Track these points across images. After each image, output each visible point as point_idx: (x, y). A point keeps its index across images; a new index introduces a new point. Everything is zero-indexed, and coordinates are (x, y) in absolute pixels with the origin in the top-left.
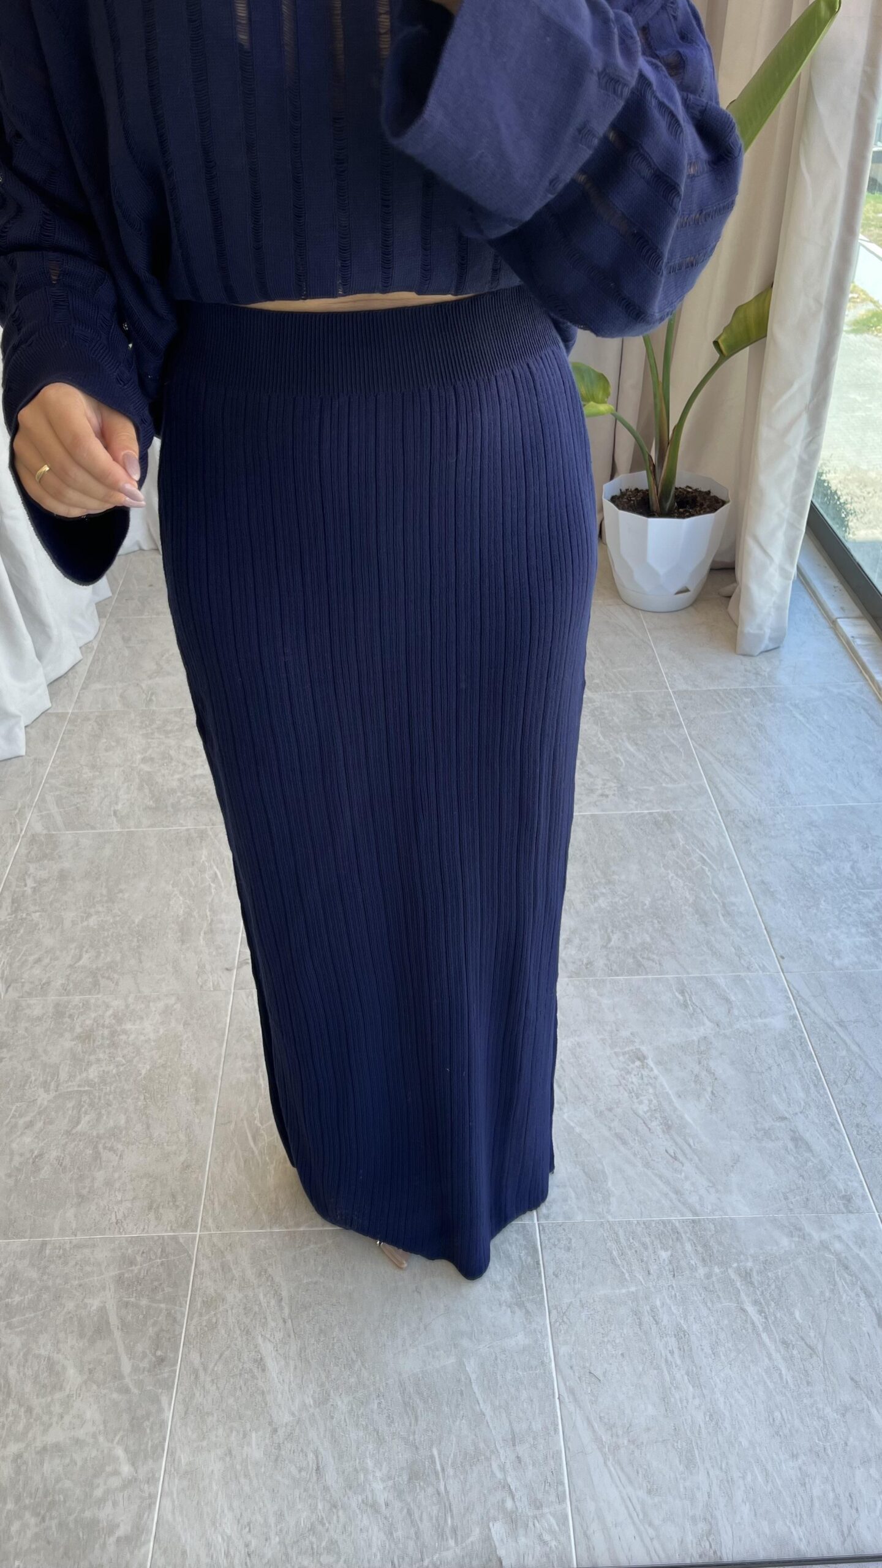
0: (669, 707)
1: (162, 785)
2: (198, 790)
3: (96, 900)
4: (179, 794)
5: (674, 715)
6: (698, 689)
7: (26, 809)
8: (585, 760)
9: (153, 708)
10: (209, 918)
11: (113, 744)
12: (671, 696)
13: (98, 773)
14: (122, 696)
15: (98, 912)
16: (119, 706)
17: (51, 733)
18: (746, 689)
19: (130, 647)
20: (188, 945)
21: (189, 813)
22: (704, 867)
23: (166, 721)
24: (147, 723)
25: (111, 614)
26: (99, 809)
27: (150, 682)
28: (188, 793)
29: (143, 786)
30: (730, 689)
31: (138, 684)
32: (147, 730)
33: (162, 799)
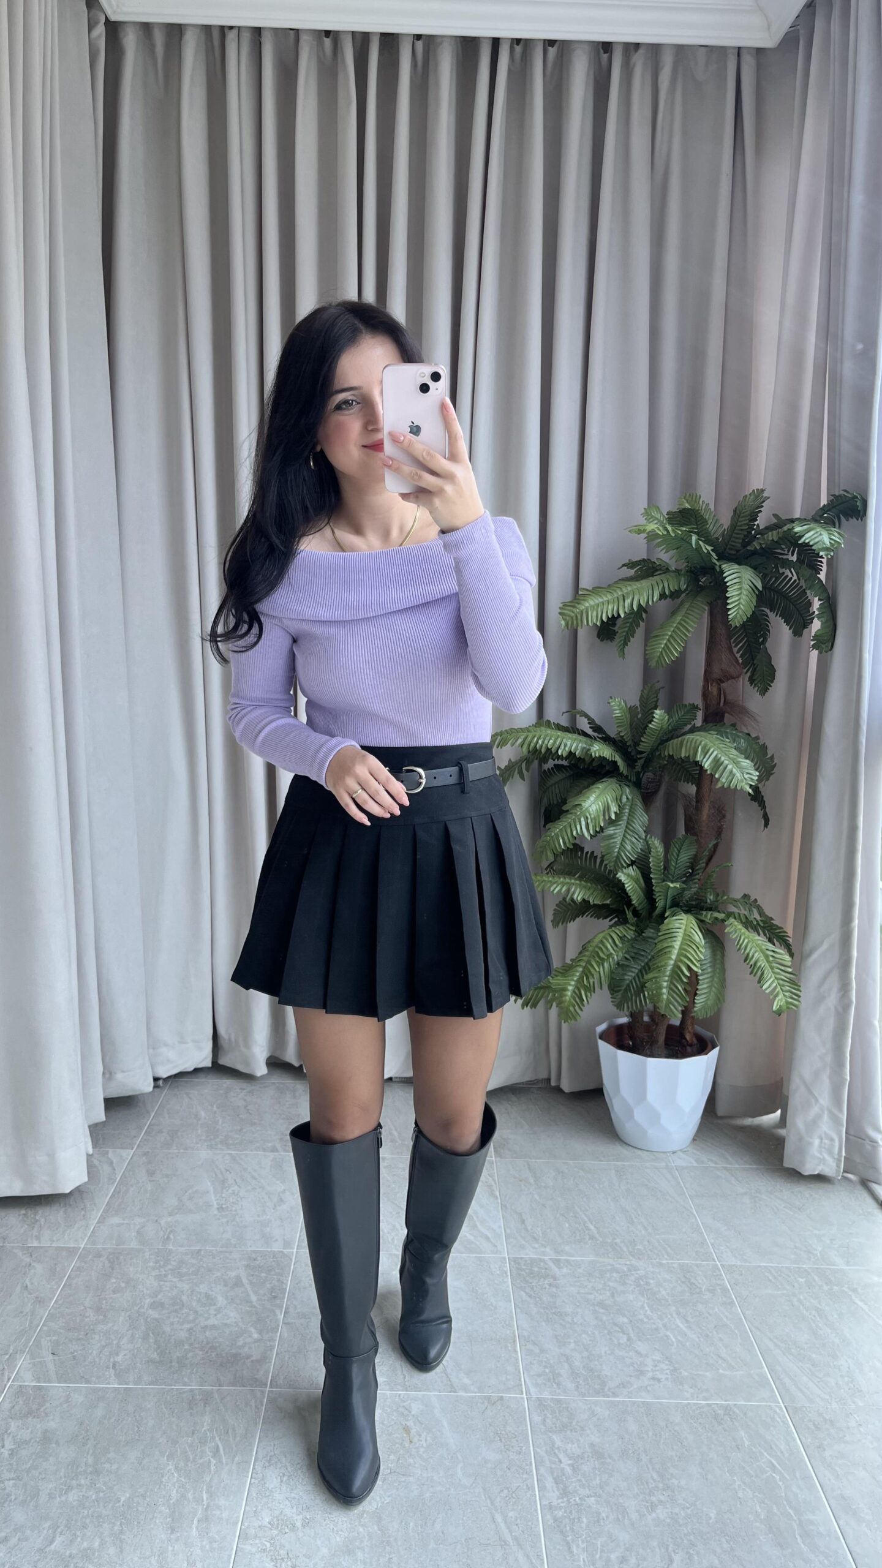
0: (719, 1282)
1: (170, 1336)
2: (208, 1343)
3: (80, 1469)
4: (186, 1347)
5: (725, 1291)
6: (747, 1264)
7: (18, 1356)
8: (632, 1335)
9: (171, 1247)
10: (205, 1503)
11: (123, 1285)
12: (720, 1271)
13: (101, 1317)
14: (138, 1233)
15: (79, 1485)
17: (58, 1269)
18: (798, 1268)
19: (153, 1181)
20: (179, 1535)
21: (194, 1371)
22: (774, 1475)
23: (181, 1263)
24: (162, 1263)
25: (138, 1146)
26: (97, 1360)
27: (169, 1219)
28: (197, 1346)
29: (149, 1334)
30: (782, 1267)
31: (157, 1221)
32: (160, 1272)
33: (167, 1352)
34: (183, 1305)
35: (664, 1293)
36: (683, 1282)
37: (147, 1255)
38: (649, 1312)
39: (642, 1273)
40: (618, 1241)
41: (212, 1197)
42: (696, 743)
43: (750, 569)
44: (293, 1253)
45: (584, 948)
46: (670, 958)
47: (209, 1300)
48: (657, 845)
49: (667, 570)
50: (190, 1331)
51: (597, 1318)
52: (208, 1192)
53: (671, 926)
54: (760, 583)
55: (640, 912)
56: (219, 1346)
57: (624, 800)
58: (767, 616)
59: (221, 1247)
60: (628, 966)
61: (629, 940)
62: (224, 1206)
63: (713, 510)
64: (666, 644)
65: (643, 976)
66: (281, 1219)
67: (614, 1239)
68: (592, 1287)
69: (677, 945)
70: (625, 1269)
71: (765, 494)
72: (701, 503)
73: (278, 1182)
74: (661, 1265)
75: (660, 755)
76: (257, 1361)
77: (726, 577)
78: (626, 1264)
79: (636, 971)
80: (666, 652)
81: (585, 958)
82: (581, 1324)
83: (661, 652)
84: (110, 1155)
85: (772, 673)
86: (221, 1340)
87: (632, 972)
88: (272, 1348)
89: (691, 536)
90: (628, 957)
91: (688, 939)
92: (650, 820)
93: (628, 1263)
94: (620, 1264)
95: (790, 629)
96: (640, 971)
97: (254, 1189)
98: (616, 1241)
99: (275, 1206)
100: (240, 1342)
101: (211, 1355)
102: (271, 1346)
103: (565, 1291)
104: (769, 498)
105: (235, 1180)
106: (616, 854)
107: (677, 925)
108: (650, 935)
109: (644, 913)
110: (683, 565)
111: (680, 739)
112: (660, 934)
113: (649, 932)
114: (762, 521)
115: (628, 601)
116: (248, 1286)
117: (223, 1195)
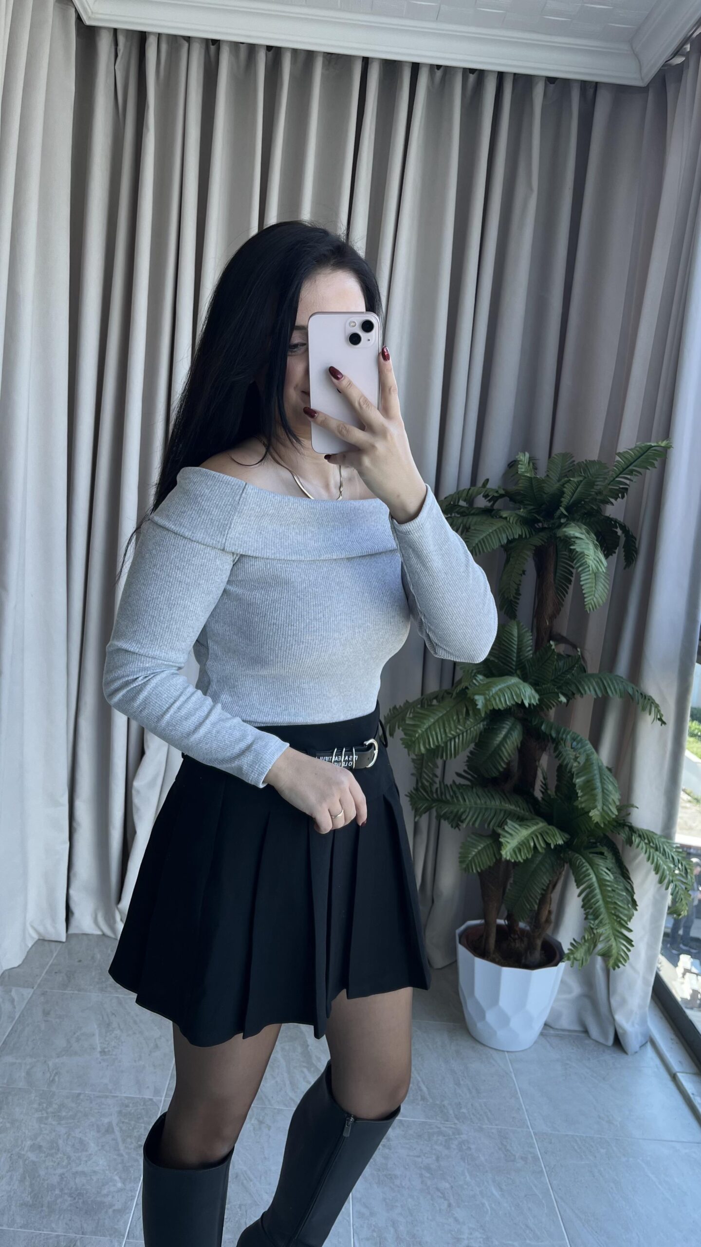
1: (44, 1180)
2: (77, 1189)
4: (57, 1192)
5: (536, 1159)
8: (452, 1201)
9: (54, 1089)
11: (8, 1125)
12: (532, 1137)
14: (28, 1073)
16: (22, 1084)
18: (600, 1138)
19: (47, 1021)
21: (62, 1217)
23: (62, 1106)
24: (45, 1105)
25: (39, 985)
27: (57, 1060)
28: (66, 1191)
29: (25, 1178)
30: (587, 1137)
31: (45, 1062)
32: (42, 1114)
33: (40, 1196)
34: (58, 1150)
35: (482, 1158)
36: (500, 1149)
37: (33, 1096)
38: (468, 1178)
39: (464, 1137)
40: (446, 1103)
41: (97, 1041)
44: (161, 1102)
47: (82, 1145)
50: (62, 1176)
51: (422, 1182)
52: (94, 1035)
56: (86, 1193)
59: (99, 1092)
62: (106, 1050)
66: (154, 1066)
67: (442, 1101)
68: (421, 1150)
70: (451, 1133)
73: (156, 1028)
74: (481, 1129)
76: (119, 1211)
78: (451, 1128)
82: (408, 1188)
84: (13, 993)
86: (89, 1187)
88: (132, 1200)
93: (453, 1126)
94: (446, 1127)
97: (134, 1033)
98: (443, 1103)
99: (151, 1052)
100: (105, 1192)
101: (78, 1202)
102: (132, 1196)
103: (396, 1152)
105: (119, 1024)
116: (118, 1134)
117: (107, 1039)
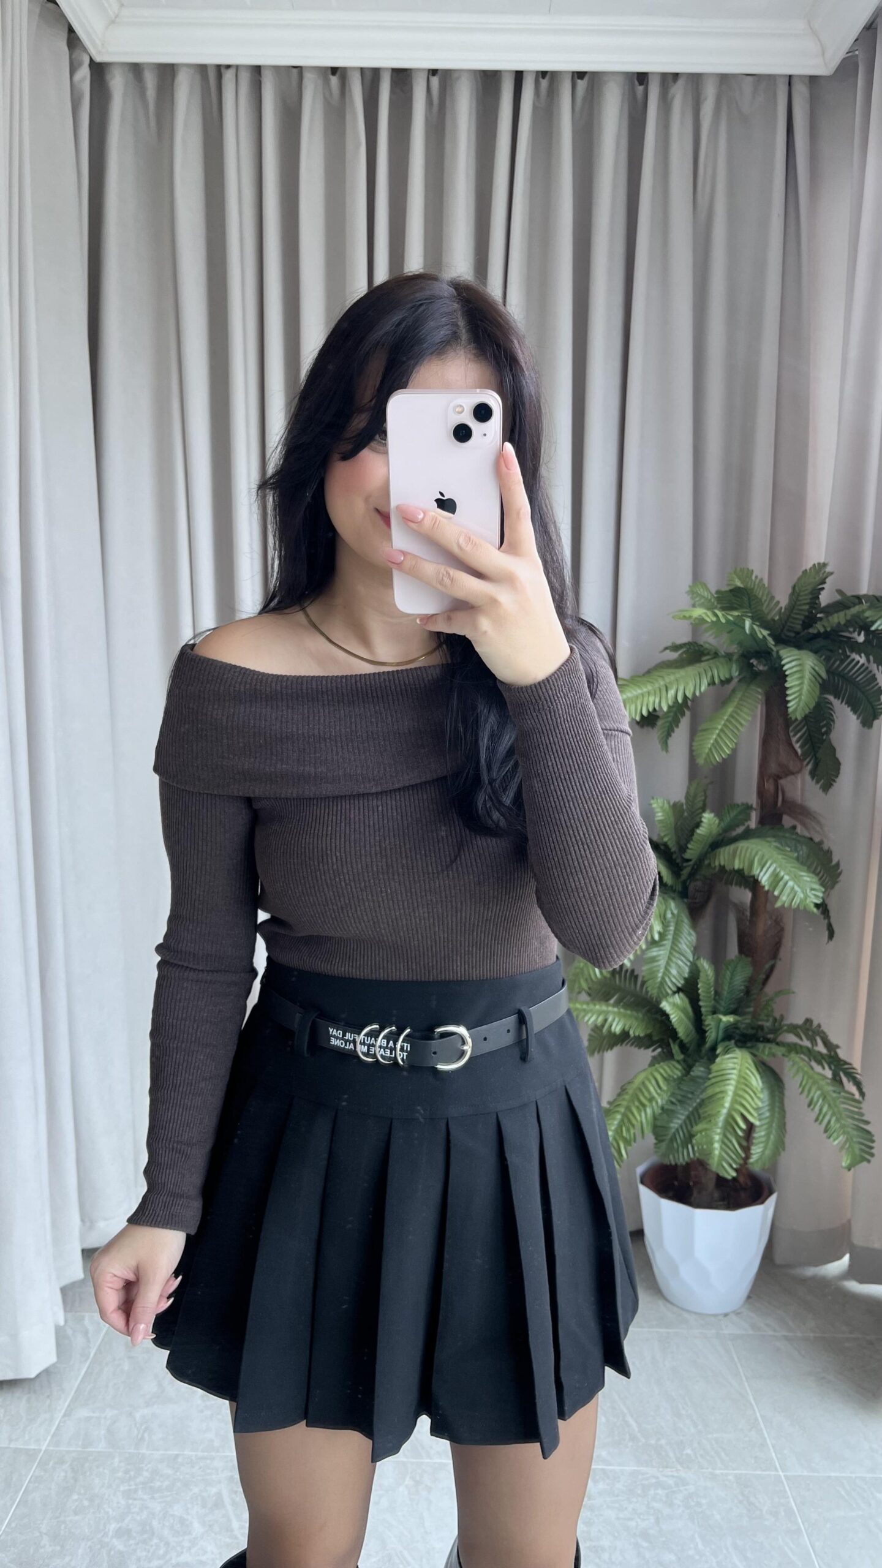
0: (783, 1501)
5: (789, 1511)
6: (816, 1475)
9: (144, 1451)
12: (783, 1484)
13: (59, 1548)
14: (109, 1431)
16: (101, 1446)
17: (14, 1478)
34: (153, 1534)
35: (718, 1517)
36: (740, 1502)
37: (117, 1460)
38: (700, 1545)
39: (691, 1488)
40: (663, 1442)
42: (751, 853)
43: (811, 654)
45: (623, 1090)
46: (723, 1106)
47: (184, 1526)
48: (705, 966)
49: (716, 655)
51: (638, 1555)
53: (723, 1066)
54: (824, 669)
55: (688, 1045)
57: (669, 915)
58: (831, 703)
59: (203, 1451)
60: (673, 1111)
61: (674, 1080)
63: (766, 585)
64: (716, 740)
65: (692, 1127)
67: (658, 1439)
68: (634, 1509)
69: (730, 1089)
70: (673, 1484)
71: (828, 569)
72: (753, 578)
74: (713, 1476)
75: (709, 864)
77: (784, 665)
78: (673, 1476)
79: (683, 1117)
80: (715, 748)
81: (625, 1103)
83: (710, 749)
85: (836, 767)
87: (679, 1119)
89: (744, 620)
90: (673, 1100)
91: (743, 1081)
92: (698, 939)
93: (675, 1473)
94: (665, 1476)
95: (858, 718)
96: (688, 1117)
98: (660, 1442)
104: (831, 573)
106: (659, 979)
107: (731, 1065)
108: (700, 1074)
109: (692, 1048)
110: (734, 649)
111: (732, 847)
112: (710, 1076)
113: (698, 1070)
114: (825, 599)
115: (672, 693)
